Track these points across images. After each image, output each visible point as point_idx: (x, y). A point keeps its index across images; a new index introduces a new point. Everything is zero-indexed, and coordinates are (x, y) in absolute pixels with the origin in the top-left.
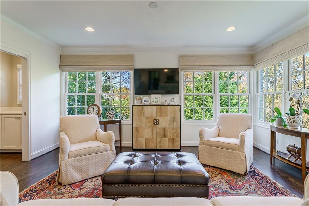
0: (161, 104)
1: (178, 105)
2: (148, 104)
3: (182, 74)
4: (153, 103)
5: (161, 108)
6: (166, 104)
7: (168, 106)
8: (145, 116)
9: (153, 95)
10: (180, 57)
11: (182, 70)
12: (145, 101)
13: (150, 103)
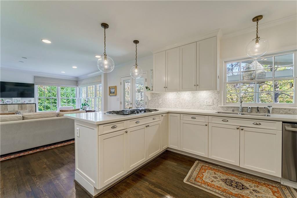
0: (21, 103)
1: (34, 104)
2: (10, 103)
3: (36, 87)
4: (14, 103)
5: (21, 105)
6: (25, 103)
7: (27, 104)
8: (9, 110)
9: (13, 98)
10: (35, 77)
11: (36, 84)
12: (7, 102)
13: (12, 103)
